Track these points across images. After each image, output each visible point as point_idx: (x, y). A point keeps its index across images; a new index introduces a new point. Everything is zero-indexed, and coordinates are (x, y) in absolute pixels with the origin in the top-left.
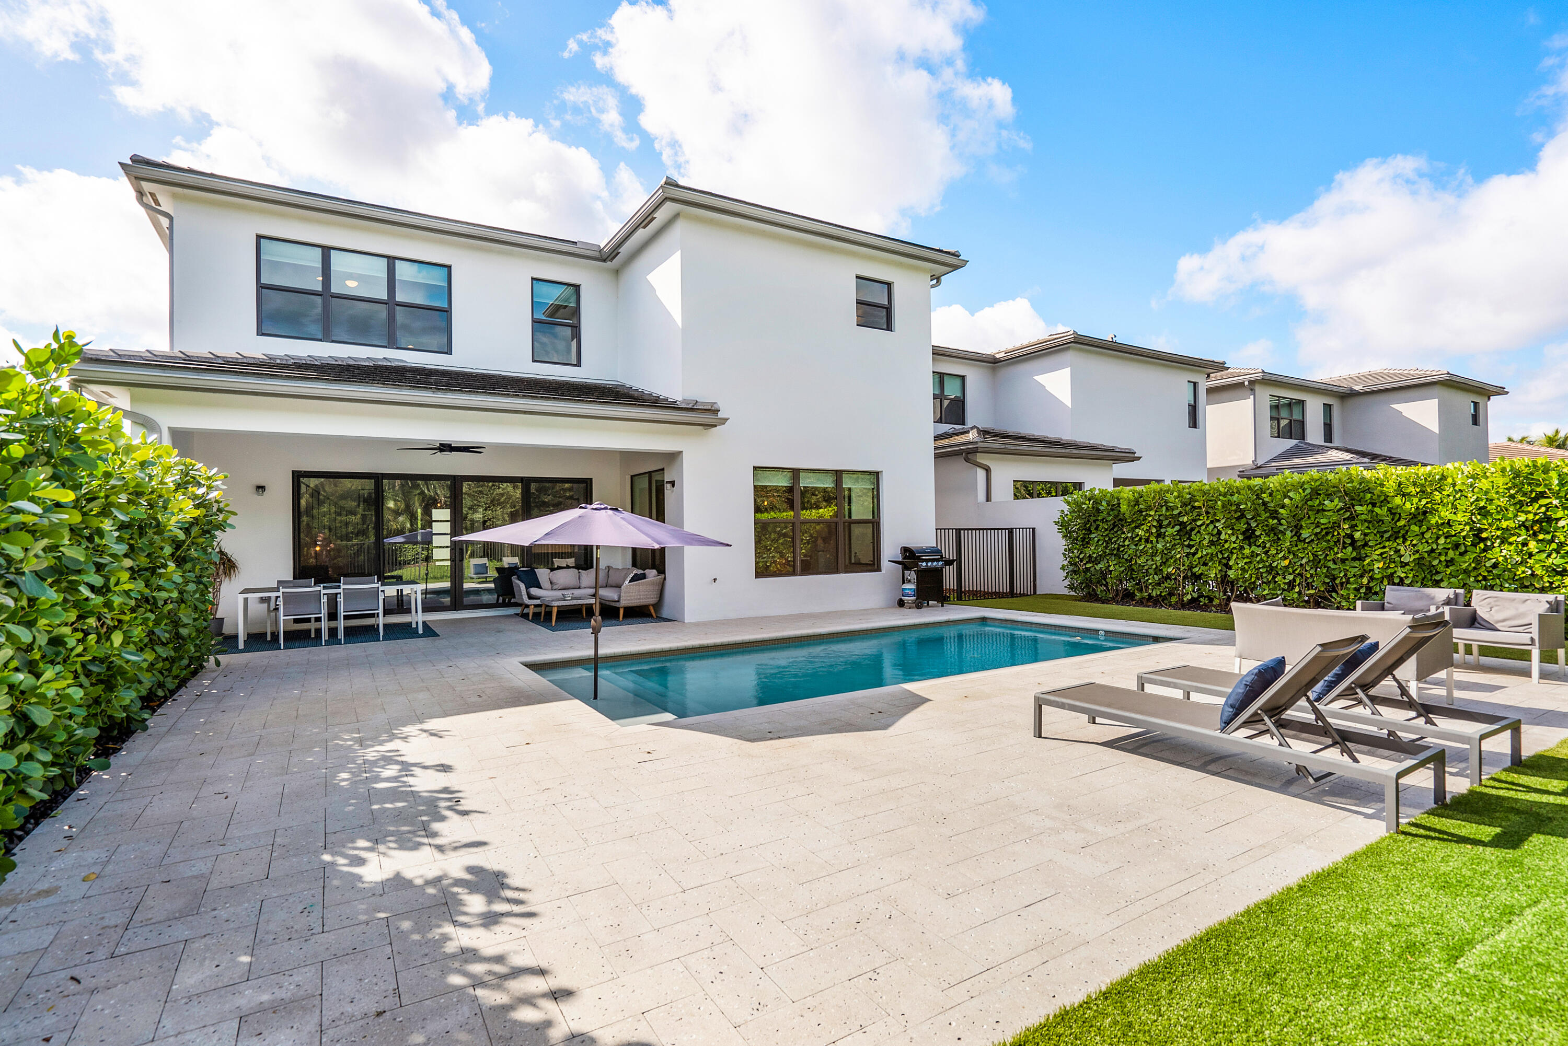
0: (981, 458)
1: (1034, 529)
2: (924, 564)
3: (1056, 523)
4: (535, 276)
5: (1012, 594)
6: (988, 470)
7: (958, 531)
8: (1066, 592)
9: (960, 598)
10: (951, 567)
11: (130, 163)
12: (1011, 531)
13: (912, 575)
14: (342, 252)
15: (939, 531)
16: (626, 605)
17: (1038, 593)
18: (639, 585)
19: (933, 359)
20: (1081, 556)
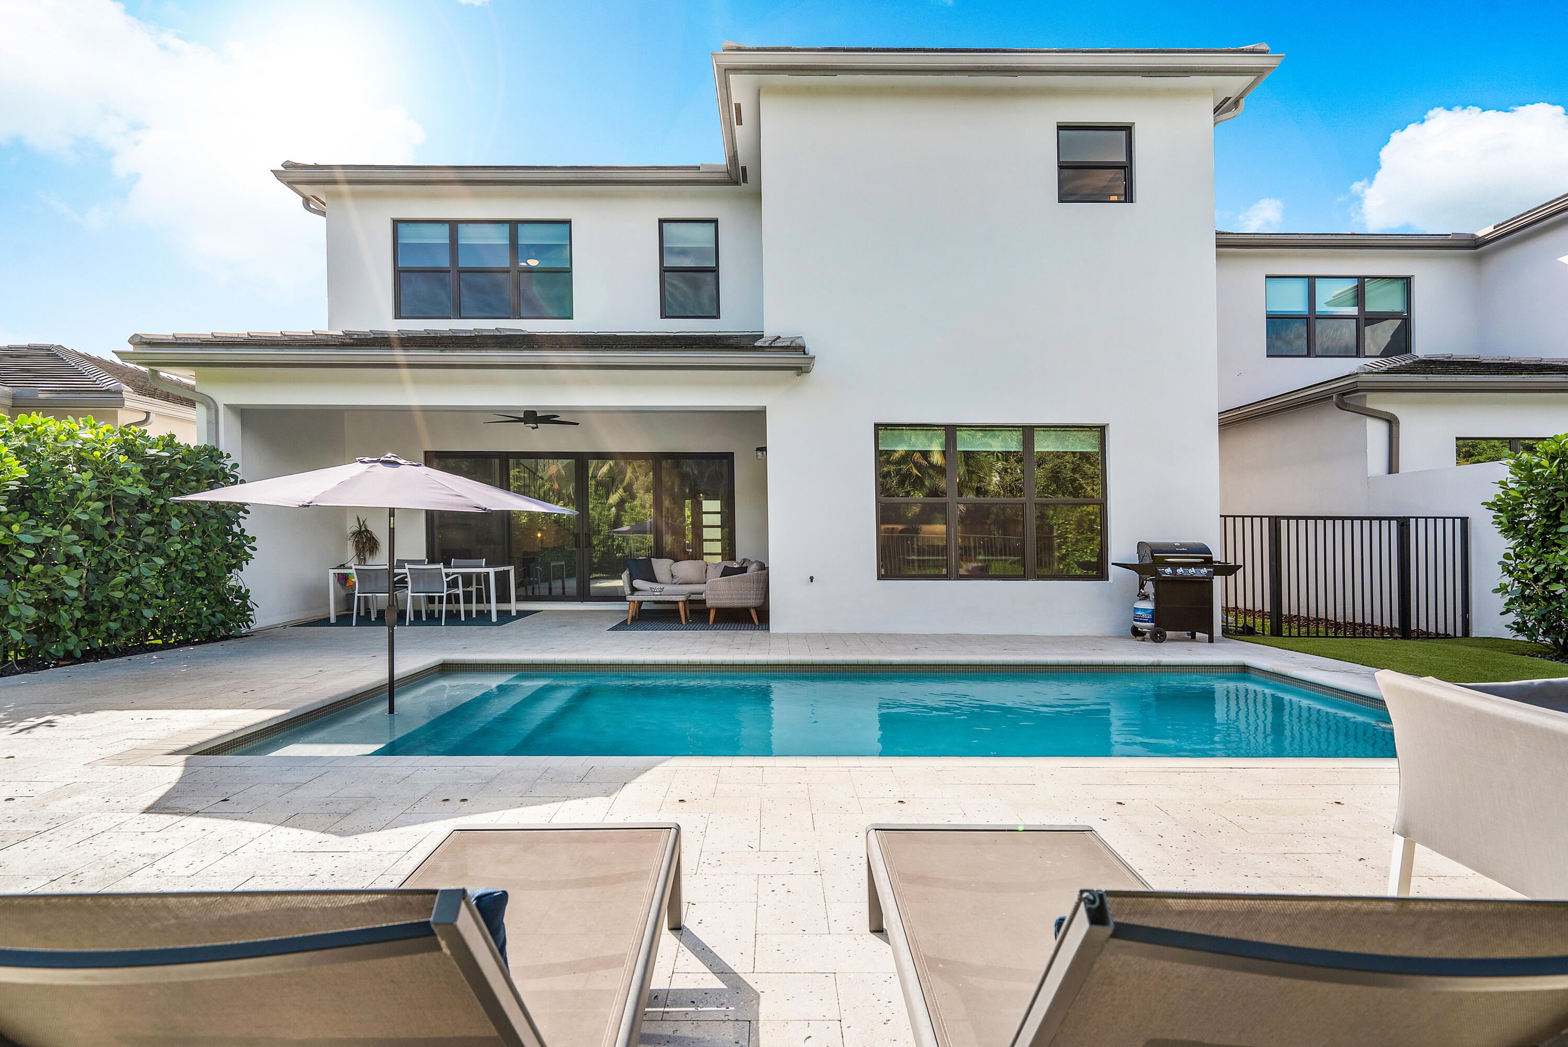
0: (1374, 402)
1: (1464, 520)
2: (1168, 570)
3: (1490, 506)
4: (663, 217)
5: (1405, 631)
6: (1392, 422)
7: (1275, 522)
8: (1509, 635)
9: (1276, 631)
10: (1231, 579)
11: (283, 169)
12: (1403, 523)
13: (1149, 588)
14: (479, 225)
15: (1230, 521)
16: (720, 605)
17: (1474, 634)
18: (729, 581)
19: (1218, 255)
20: (1539, 569)
